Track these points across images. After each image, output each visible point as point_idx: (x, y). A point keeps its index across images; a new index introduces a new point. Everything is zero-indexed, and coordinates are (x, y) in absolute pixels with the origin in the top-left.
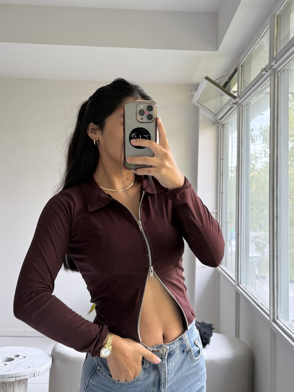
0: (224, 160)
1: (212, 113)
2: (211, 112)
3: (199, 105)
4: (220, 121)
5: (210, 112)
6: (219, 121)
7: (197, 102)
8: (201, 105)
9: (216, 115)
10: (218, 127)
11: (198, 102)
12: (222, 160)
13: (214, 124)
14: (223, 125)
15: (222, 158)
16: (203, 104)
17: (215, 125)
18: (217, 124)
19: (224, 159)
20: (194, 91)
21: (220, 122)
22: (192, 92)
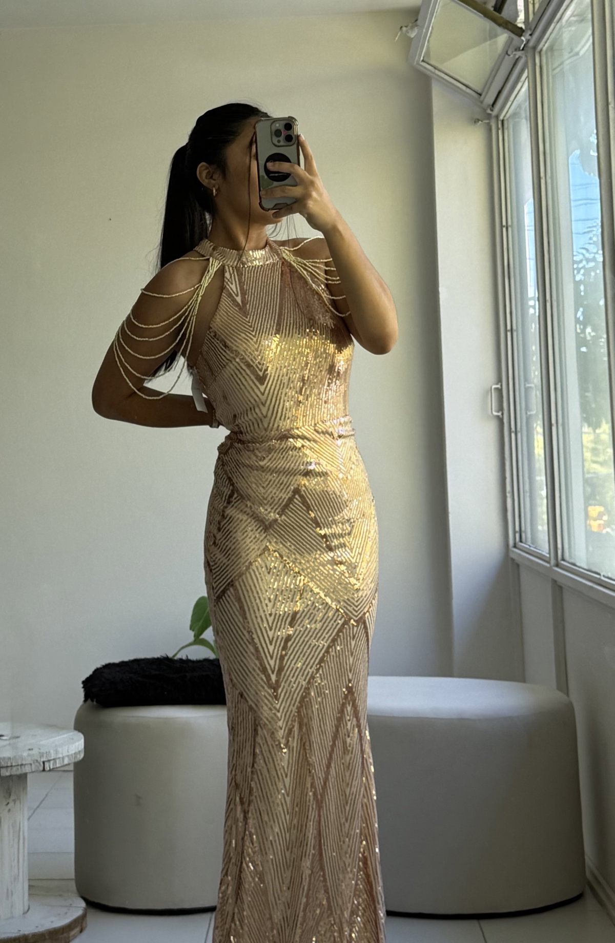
0: (510, 229)
1: (468, 91)
2: (467, 86)
3: (429, 70)
4: (492, 110)
5: (464, 88)
6: (489, 111)
7: (423, 61)
8: (435, 68)
9: (480, 95)
10: (490, 130)
11: (425, 59)
12: (504, 229)
13: (476, 121)
14: (503, 121)
15: (504, 223)
16: (440, 67)
17: (480, 122)
18: (487, 121)
19: (512, 226)
20: (409, 27)
21: (494, 113)
22: (404, 29)
